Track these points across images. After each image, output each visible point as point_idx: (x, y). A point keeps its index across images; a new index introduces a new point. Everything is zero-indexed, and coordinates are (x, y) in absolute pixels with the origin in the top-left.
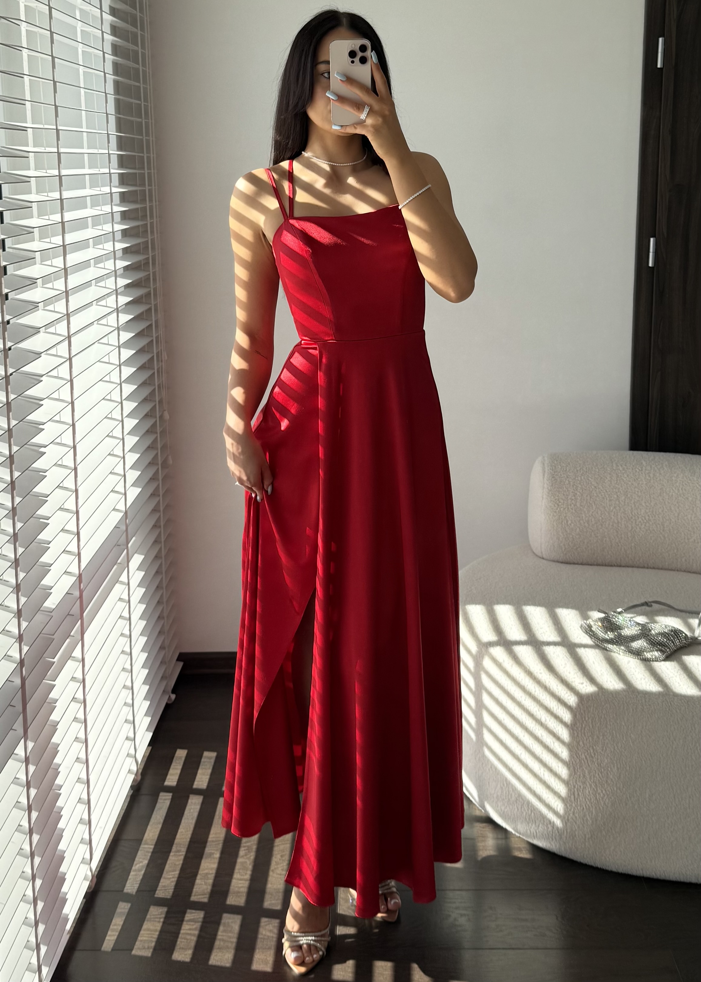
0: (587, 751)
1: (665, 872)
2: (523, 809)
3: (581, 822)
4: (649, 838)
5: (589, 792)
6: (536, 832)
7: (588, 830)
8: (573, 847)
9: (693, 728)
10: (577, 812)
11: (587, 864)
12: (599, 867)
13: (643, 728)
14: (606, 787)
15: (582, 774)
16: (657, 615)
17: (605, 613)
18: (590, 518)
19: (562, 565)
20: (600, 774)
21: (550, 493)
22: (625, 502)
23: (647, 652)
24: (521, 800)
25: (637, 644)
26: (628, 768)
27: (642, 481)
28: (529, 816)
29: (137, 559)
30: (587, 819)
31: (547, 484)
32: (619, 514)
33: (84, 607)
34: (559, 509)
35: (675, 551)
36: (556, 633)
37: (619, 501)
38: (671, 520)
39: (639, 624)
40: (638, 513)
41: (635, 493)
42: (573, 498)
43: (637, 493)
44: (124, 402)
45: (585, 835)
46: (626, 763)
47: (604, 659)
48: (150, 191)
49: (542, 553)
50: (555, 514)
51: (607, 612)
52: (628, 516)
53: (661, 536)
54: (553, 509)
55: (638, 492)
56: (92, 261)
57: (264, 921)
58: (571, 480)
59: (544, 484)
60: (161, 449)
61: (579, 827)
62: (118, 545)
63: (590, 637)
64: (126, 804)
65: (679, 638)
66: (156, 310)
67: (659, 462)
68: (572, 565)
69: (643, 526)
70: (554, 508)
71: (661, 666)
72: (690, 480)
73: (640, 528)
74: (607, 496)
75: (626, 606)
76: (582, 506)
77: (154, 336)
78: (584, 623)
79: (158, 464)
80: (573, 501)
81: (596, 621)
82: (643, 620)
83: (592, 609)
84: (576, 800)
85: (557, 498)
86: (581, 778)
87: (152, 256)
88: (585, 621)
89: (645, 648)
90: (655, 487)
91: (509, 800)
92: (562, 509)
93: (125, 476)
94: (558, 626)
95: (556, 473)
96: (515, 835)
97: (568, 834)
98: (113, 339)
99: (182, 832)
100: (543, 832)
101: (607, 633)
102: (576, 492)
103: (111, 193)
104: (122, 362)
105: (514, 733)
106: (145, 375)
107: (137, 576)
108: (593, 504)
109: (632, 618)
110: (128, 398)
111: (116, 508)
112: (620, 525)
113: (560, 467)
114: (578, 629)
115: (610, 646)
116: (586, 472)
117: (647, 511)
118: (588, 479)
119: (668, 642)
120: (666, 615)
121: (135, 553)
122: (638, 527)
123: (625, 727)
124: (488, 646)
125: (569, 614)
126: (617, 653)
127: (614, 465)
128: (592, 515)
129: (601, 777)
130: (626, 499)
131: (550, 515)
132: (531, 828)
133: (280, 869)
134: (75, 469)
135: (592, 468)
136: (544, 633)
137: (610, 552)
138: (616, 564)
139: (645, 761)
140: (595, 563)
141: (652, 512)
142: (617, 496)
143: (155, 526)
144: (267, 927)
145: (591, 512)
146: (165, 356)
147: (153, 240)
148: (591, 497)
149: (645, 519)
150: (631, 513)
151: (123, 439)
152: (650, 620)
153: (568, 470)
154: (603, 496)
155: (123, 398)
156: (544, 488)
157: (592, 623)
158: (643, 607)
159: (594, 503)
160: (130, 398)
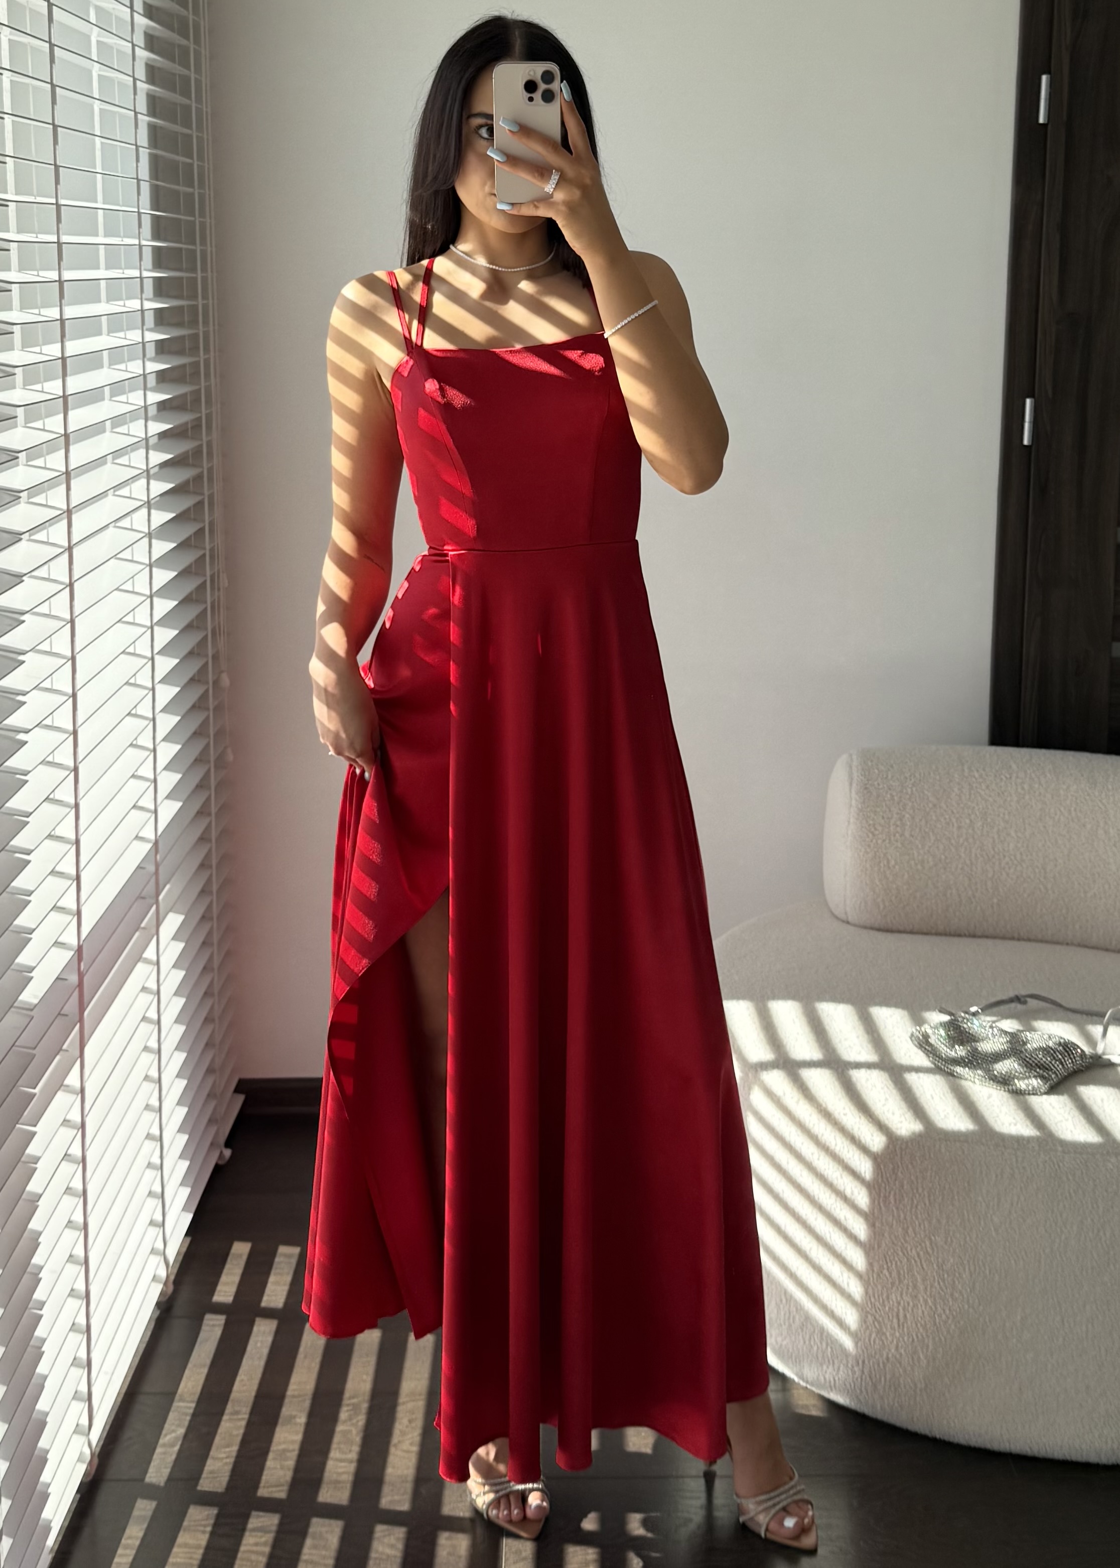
0: (920, 1244)
1: (1047, 1446)
2: (812, 1339)
3: (909, 1363)
4: (1020, 1389)
5: (923, 1312)
6: (835, 1380)
7: (921, 1376)
8: (896, 1404)
9: (1095, 1206)
10: (902, 1347)
11: (919, 1432)
12: (938, 1437)
13: (1012, 1204)
14: (951, 1303)
15: (912, 1282)
16: (1036, 1019)
17: (950, 1014)
18: (926, 857)
19: (881, 936)
20: (941, 1283)
21: (861, 814)
22: (982, 829)
23: (1019, 1079)
24: (809, 1325)
25: (1004, 1067)
26: (987, 1272)
27: (1011, 795)
28: (823, 1353)
29: (173, 922)
30: (919, 1357)
31: (856, 800)
32: (973, 850)
33: (86, 999)
34: (874, 841)
35: (1064, 911)
36: (870, 1046)
37: (973, 830)
38: (1056, 860)
39: (1006, 1033)
40: (1004, 850)
41: (999, 815)
42: (898, 823)
43: (1002, 815)
44: (157, 657)
45: (915, 1385)
46: (984, 1265)
47: (949, 1091)
48: (206, 308)
49: (846, 913)
50: (868, 850)
51: (954, 1012)
52: (987, 854)
53: (1041, 887)
54: (864, 841)
55: (1004, 814)
56: (108, 423)
57: (380, 1530)
58: (894, 794)
59: (851, 799)
60: (215, 735)
61: (905, 1371)
62: (143, 898)
63: (927, 1054)
64: (149, 1333)
65: (1072, 1056)
66: (211, 504)
67: (1039, 765)
68: (897, 935)
69: (1012, 870)
70: (867, 839)
71: (1042, 1102)
72: (1089, 795)
73: (1008, 874)
74: (954, 820)
75: (984, 1003)
76: (913, 836)
77: (208, 547)
78: (917, 1030)
79: (209, 762)
80: (899, 829)
81: (936, 1027)
82: (1011, 1026)
83: (928, 1009)
84: (901, 1327)
85: (871, 822)
86: (910, 1290)
87: (207, 415)
88: (918, 1028)
89: (1016, 1072)
90: (1032, 806)
91: (790, 1326)
92: (880, 842)
93: (155, 781)
94: (873, 1036)
95: (870, 782)
96: (799, 1384)
97: (888, 1383)
98: (141, 553)
99: (242, 1380)
100: (846, 1379)
101: (953, 1047)
102: (903, 813)
103: (142, 311)
104: (154, 590)
105: (800, 1214)
106: (192, 613)
107: (172, 950)
108: (931, 834)
109: (994, 1022)
110: (163, 652)
111: (140, 835)
112: (974, 869)
113: (876, 771)
114: (906, 1040)
115: (959, 1070)
116: (920, 780)
117: (1019, 845)
118: (923, 793)
119: (1053, 1062)
120: (1048, 1018)
121: (170, 911)
122: (1004, 873)
123: (983, 1204)
124: (759, 1069)
125: (891, 1016)
126: (971, 1080)
127: (966, 770)
128: (929, 851)
129: (944, 1288)
130: (985, 826)
131: (860, 851)
132: (826, 1372)
133: (408, 1442)
134: (76, 770)
135: (929, 774)
136: (850, 1046)
137: (957, 914)
138: (967, 934)
139: (1015, 1261)
140: (933, 931)
141: (1027, 847)
142: (971, 821)
143: (203, 866)
144: (386, 1540)
145: (927, 848)
146: (224, 581)
147: (208, 389)
148: (927, 822)
149: (1015, 858)
150: (994, 850)
151: (154, 719)
152: (1023, 1026)
153: (890, 777)
154: (948, 820)
155: (156, 651)
156: (851, 806)
157: (929, 1031)
158: (1013, 1005)
159: (933, 832)
160: (165, 651)
